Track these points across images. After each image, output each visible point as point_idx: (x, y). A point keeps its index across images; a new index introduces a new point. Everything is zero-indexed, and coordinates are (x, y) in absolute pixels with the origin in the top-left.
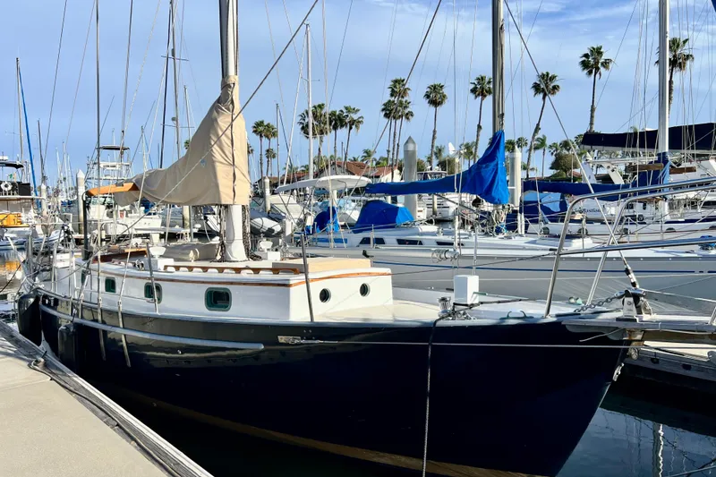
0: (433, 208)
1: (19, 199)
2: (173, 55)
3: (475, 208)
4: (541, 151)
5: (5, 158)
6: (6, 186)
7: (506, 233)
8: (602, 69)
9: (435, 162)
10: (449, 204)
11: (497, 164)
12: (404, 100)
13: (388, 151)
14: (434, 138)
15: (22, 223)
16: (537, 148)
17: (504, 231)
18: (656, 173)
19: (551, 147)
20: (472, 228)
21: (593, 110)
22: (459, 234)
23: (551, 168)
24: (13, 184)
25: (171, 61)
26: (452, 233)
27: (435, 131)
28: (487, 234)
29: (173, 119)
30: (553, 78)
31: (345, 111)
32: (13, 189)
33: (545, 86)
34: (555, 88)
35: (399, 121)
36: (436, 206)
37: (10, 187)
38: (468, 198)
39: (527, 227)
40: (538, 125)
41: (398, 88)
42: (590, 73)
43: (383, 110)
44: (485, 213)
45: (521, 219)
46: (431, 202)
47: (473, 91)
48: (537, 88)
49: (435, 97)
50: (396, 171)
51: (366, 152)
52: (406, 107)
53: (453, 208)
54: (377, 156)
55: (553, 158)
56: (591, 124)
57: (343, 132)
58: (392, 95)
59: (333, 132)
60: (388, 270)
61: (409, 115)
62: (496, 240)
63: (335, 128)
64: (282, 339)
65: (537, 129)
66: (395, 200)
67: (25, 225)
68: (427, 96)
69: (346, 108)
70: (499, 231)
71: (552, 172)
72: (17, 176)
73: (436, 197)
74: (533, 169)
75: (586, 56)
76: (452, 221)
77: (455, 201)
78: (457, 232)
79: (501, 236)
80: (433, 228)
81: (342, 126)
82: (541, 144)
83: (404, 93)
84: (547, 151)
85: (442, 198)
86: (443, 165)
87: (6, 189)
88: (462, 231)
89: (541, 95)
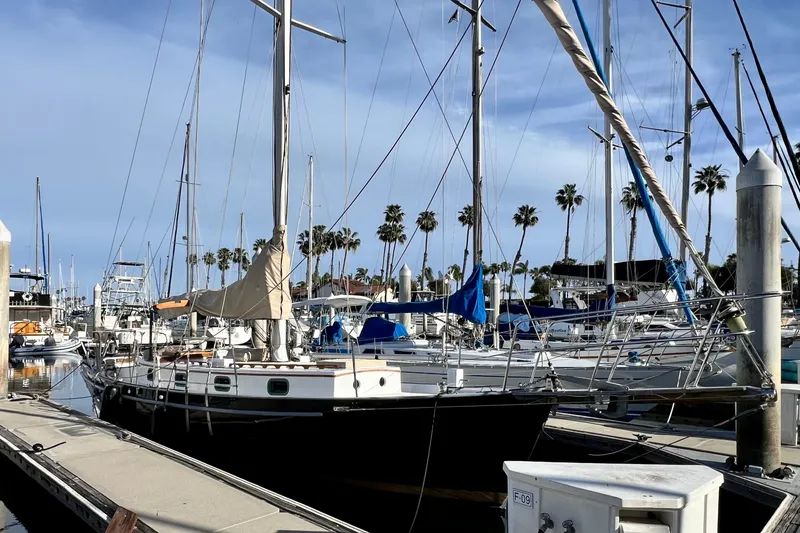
0: (424, 325)
1: (37, 309)
2: (187, 180)
3: (460, 327)
4: (523, 275)
5: (28, 270)
6: (27, 297)
7: (484, 347)
8: (575, 204)
9: (426, 282)
10: (437, 321)
11: (476, 291)
12: (398, 225)
13: (382, 271)
14: (425, 260)
15: (39, 331)
16: (518, 272)
17: (483, 345)
18: (603, 301)
19: (532, 272)
20: (457, 343)
21: (567, 241)
22: (446, 347)
23: (531, 292)
24: (34, 295)
25: (184, 185)
26: (440, 346)
27: (425, 254)
28: (468, 348)
29: (184, 238)
30: (532, 210)
31: (343, 232)
32: (33, 300)
33: (525, 217)
34: (535, 219)
35: (393, 244)
36: (426, 323)
37: (31, 298)
38: (453, 317)
39: (502, 343)
40: (519, 252)
41: (393, 213)
42: (564, 208)
43: (379, 232)
44: (467, 330)
45: (497, 337)
46: (421, 319)
47: (462, 219)
48: (518, 219)
49: (427, 223)
50: (389, 290)
51: (360, 270)
52: (400, 231)
53: (440, 326)
54: (370, 274)
55: (533, 282)
56: (566, 252)
57: (339, 252)
58: (387, 219)
59: (330, 251)
60: (398, 369)
61: (402, 238)
62: (476, 352)
63: (333, 248)
64: (336, 409)
65: (518, 256)
66: (387, 317)
67: (43, 333)
68: (419, 221)
69: (345, 230)
70: (478, 345)
71: (533, 295)
72: (38, 287)
73: (426, 316)
74: (515, 291)
75: (561, 192)
76: (440, 338)
77: (441, 320)
78: (445, 345)
79: (479, 349)
80: (425, 342)
81: (339, 247)
82: (523, 269)
83: (398, 219)
84: (528, 275)
85: (431, 316)
86: (432, 285)
87: (27, 300)
88: (448, 345)
89: (522, 225)
